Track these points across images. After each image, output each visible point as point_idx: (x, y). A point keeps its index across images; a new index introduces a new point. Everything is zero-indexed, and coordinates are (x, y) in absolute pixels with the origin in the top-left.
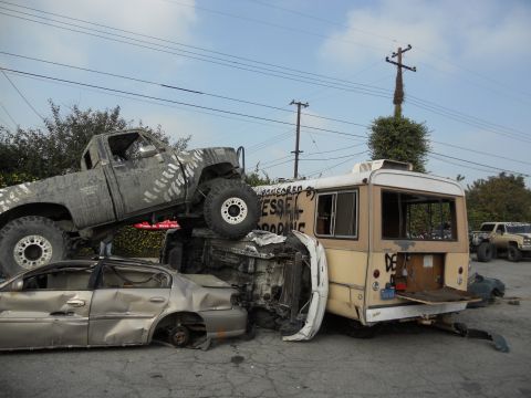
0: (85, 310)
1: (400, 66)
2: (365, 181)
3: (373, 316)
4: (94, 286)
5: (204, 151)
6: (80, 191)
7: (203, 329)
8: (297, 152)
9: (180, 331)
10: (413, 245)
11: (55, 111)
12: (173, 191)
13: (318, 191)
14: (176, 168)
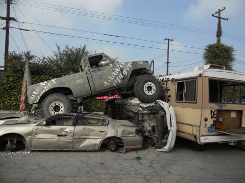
0: (71, 134)
1: (219, 18)
2: (200, 74)
3: (203, 140)
4: (75, 124)
5: (133, 62)
6: (76, 82)
7: (123, 144)
8: (168, 63)
9: (112, 145)
10: (225, 106)
11: (59, 48)
12: (117, 81)
13: (177, 80)
14: (119, 70)
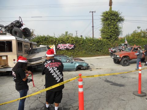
8: (93, 27)
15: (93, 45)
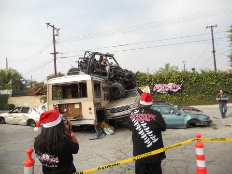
8: (214, 52)
10: (64, 101)
15: (217, 83)
